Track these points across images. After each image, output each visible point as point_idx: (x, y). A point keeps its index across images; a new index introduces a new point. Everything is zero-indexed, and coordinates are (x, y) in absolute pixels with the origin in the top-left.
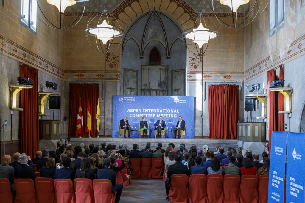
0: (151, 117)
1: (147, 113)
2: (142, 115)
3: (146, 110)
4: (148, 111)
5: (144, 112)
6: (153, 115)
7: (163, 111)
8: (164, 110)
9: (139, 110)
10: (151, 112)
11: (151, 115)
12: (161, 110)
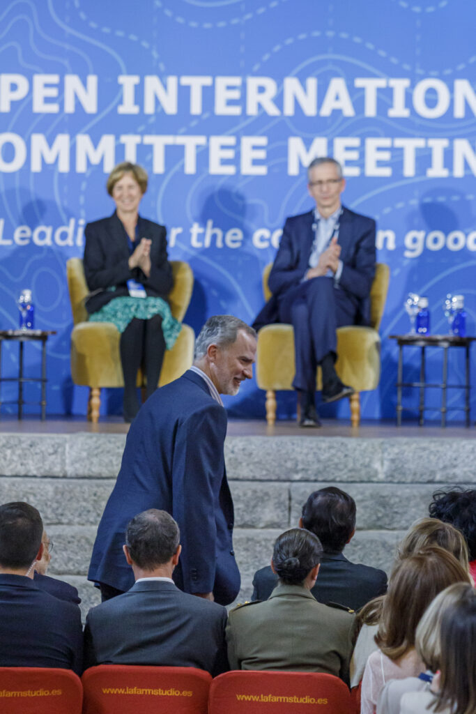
0: (215, 168)
1: (162, 123)
2: (108, 142)
3: (152, 83)
4: (184, 93)
5: (128, 107)
6: (237, 148)
7: (359, 103)
8: (371, 86)
9: (72, 82)
10: (221, 109)
11: (216, 142)
12: (338, 85)
